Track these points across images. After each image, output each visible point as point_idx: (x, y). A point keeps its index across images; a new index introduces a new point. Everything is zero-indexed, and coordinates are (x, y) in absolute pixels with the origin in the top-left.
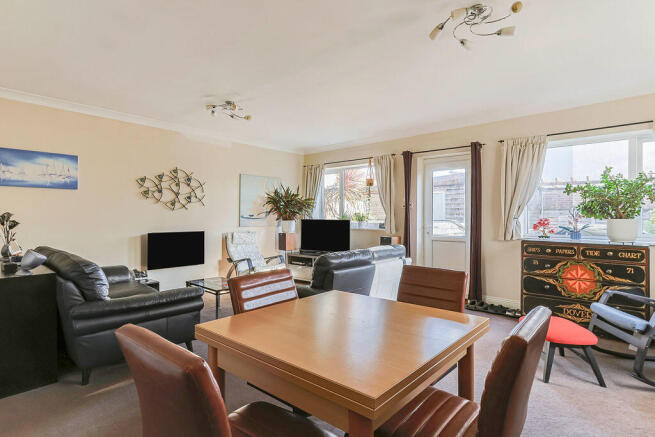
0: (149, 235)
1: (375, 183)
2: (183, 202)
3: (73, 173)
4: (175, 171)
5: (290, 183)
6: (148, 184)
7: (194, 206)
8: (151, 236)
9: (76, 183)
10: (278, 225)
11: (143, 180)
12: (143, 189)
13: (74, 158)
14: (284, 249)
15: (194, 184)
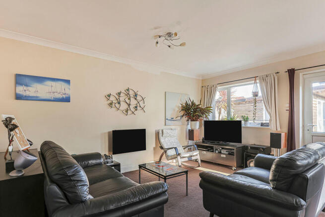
0: (113, 131)
1: (260, 94)
2: (133, 110)
3: (67, 91)
4: (128, 90)
5: (194, 97)
6: (112, 98)
7: (139, 112)
8: (115, 132)
9: (69, 97)
10: (188, 124)
11: (109, 96)
12: (109, 102)
13: (68, 82)
14: (193, 140)
15: (139, 98)
